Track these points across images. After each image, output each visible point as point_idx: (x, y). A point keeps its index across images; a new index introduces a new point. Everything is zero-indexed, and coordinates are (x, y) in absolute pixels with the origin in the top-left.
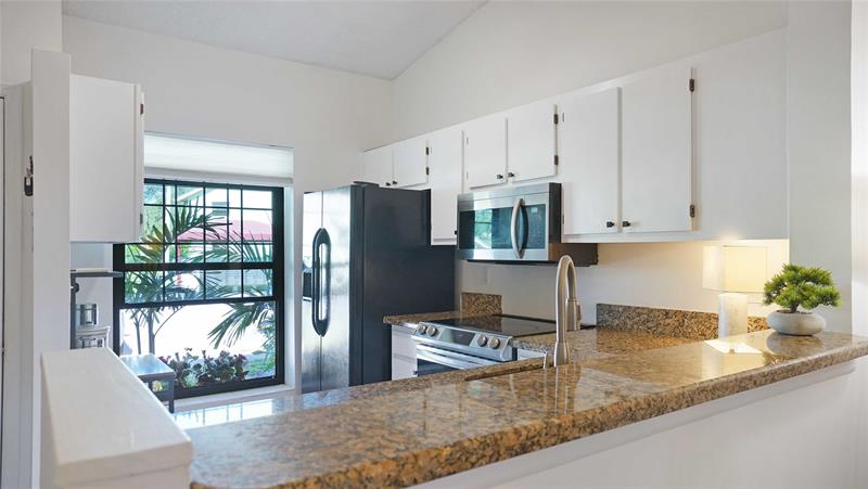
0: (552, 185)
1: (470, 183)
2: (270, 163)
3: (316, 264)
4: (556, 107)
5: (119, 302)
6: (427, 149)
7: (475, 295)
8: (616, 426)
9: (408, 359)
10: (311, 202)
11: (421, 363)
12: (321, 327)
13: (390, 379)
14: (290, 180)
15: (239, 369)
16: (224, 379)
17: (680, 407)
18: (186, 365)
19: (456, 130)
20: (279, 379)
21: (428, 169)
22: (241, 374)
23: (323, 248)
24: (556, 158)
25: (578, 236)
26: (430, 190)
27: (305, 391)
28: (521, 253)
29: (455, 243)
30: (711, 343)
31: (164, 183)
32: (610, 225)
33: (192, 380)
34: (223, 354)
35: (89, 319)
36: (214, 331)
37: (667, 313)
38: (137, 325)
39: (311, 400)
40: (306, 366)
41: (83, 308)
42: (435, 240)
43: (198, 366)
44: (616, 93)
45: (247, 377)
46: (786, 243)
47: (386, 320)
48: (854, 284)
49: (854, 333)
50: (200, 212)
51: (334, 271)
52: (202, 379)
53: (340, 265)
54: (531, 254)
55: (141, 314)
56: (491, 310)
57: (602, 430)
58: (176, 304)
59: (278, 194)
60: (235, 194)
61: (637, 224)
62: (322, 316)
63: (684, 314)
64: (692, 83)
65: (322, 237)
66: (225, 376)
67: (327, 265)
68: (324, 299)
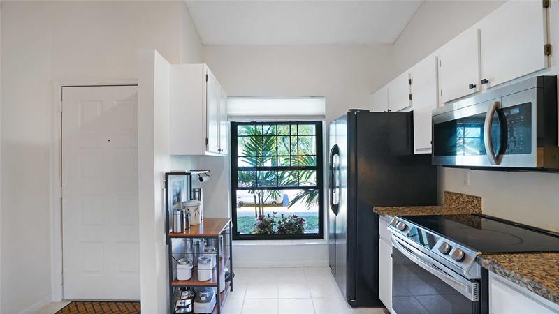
0: (541, 79)
1: (444, 99)
2: (312, 107)
5: (235, 187)
6: (410, 80)
7: (456, 194)
12: (336, 209)
14: (323, 116)
15: (300, 227)
18: (272, 221)
19: (431, 58)
20: (320, 236)
21: (410, 96)
23: (336, 156)
24: (548, 47)
26: (412, 112)
28: (498, 160)
29: (430, 152)
33: (275, 229)
42: (417, 150)
43: (279, 222)
45: (305, 232)
47: (375, 210)
51: (342, 173)
52: (281, 229)
53: (343, 168)
54: (507, 161)
56: (471, 210)
59: (319, 126)
60: (294, 127)
65: (335, 150)
66: (292, 230)
67: (339, 169)
68: (337, 190)
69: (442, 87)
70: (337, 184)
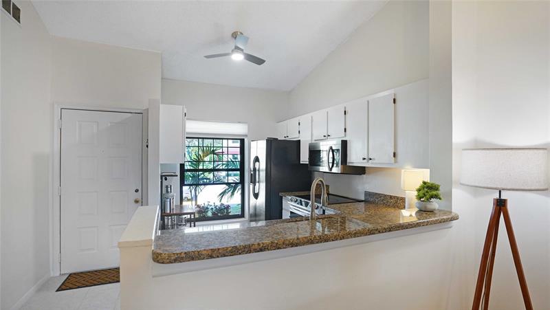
0: (342, 141)
1: (314, 139)
2: (239, 129)
3: (255, 169)
4: (345, 108)
5: (182, 184)
6: (299, 123)
8: (304, 245)
9: (288, 210)
10: (253, 144)
11: (291, 212)
12: (256, 196)
13: (282, 218)
14: (246, 136)
15: (227, 210)
16: (222, 214)
17: (337, 240)
18: (207, 208)
19: (309, 115)
20: (242, 215)
21: (299, 131)
22: (228, 213)
23: (257, 164)
24: (345, 129)
25: (352, 163)
26: (300, 140)
27: (251, 221)
28: (331, 169)
29: (308, 163)
30: (403, 211)
31: (198, 138)
32: (364, 159)
33: (210, 214)
34: (222, 204)
35: (169, 191)
36: (220, 195)
37: (391, 197)
38: (191, 192)
39: (253, 224)
40: (252, 211)
41: (167, 187)
42: (302, 161)
43: (212, 209)
44: (367, 103)
45: (230, 214)
46: (429, 170)
47: (280, 194)
48: (453, 190)
49: (453, 211)
50: (212, 149)
51: (261, 173)
52: (213, 214)
53: (262, 170)
54: (335, 170)
55: (193, 188)
57: (297, 246)
58: (205, 184)
59: (242, 141)
60: (225, 141)
61: (374, 159)
62: (256, 192)
63: (398, 198)
64: (394, 100)
65: (257, 160)
66: (222, 213)
67: (259, 171)
68: (257, 184)
69: (314, 132)
70: (257, 180)
